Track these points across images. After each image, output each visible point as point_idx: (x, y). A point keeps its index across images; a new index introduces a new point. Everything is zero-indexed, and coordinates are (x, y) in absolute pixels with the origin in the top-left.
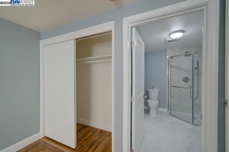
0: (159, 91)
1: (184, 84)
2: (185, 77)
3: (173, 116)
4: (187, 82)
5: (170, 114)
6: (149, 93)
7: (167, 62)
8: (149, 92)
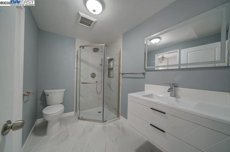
0: (64, 90)
1: (91, 80)
2: (92, 73)
3: (83, 119)
4: (94, 77)
5: (79, 118)
6: (46, 96)
7: (76, 54)
8: (48, 95)
